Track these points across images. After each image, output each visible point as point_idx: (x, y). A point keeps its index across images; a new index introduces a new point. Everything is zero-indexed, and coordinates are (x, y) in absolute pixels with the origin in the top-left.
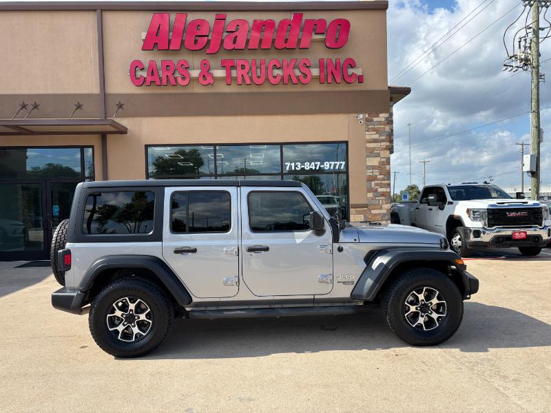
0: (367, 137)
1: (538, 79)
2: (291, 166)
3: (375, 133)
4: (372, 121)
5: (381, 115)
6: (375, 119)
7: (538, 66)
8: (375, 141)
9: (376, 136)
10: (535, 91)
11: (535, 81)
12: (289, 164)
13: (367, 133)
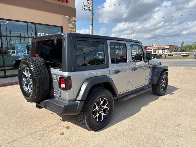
0: (69, 26)
1: (92, 14)
2: (40, 35)
3: (71, 25)
4: (70, 20)
5: (73, 18)
6: (71, 19)
7: (92, 10)
8: (72, 28)
9: (72, 26)
10: (92, 18)
11: (92, 15)
12: (39, 33)
13: (69, 24)
